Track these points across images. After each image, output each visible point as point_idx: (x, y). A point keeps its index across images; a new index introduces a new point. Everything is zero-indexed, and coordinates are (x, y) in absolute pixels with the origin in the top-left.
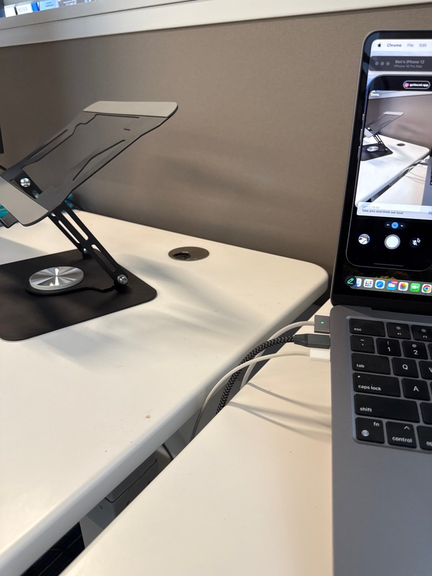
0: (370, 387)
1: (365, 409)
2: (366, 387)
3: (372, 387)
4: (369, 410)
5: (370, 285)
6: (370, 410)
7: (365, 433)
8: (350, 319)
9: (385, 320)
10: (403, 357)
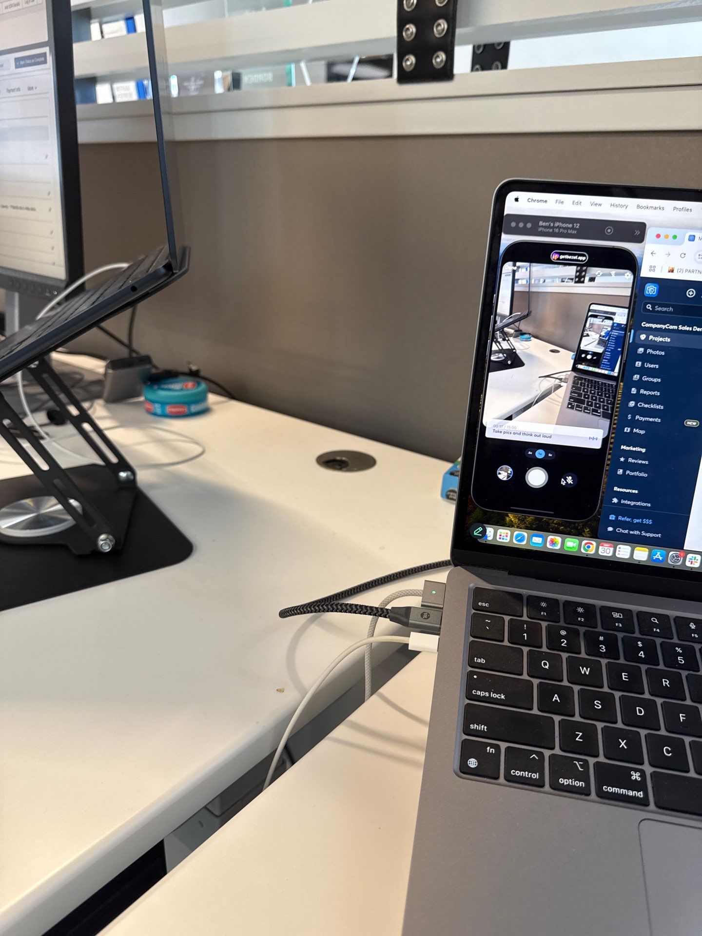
1: (477, 726)
2: (483, 694)
3: (492, 693)
6: (484, 728)
7: (473, 763)
8: (474, 588)
9: (525, 592)
10: (544, 649)
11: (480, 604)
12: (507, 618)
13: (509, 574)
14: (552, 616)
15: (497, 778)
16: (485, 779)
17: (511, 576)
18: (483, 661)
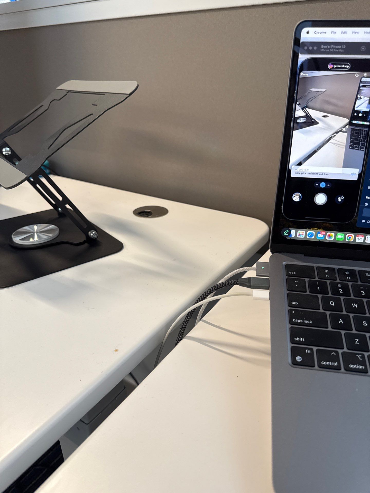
0: (303, 321)
1: (299, 339)
2: (299, 321)
4: (302, 339)
5: (303, 235)
7: (299, 359)
8: (286, 264)
9: (315, 265)
10: (330, 295)
11: (290, 273)
12: (307, 280)
14: (332, 277)
15: (314, 366)
16: (307, 367)
17: (306, 257)
18: (296, 303)
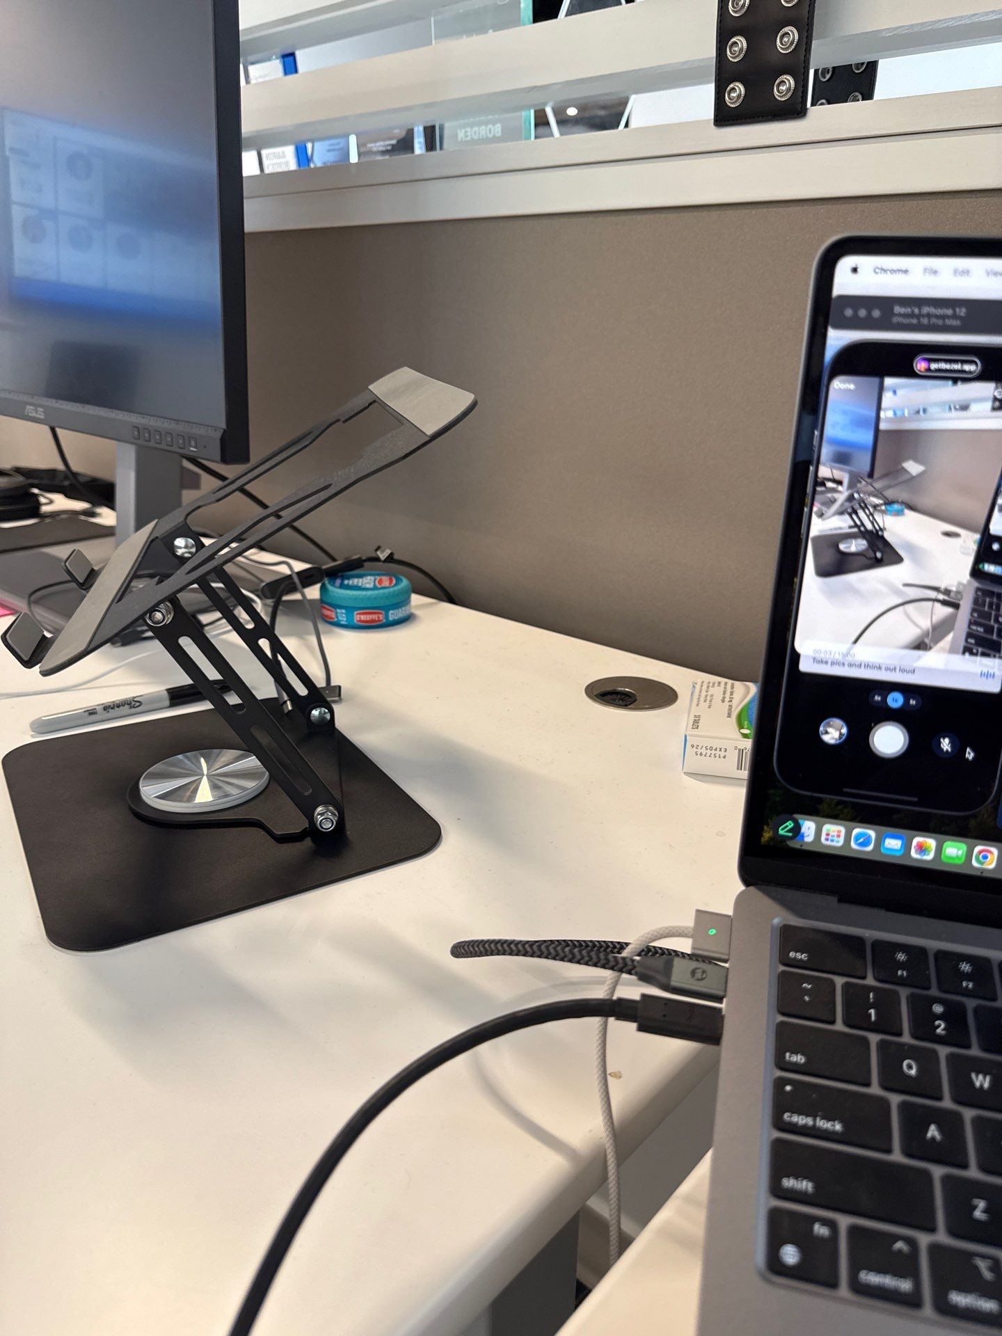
0: (815, 1120)
1: (795, 1182)
2: (803, 1120)
3: (818, 1119)
4: (806, 1185)
5: (838, 840)
6: (807, 1187)
7: (790, 1254)
8: (781, 925)
9: (869, 934)
10: (906, 1038)
11: (792, 954)
12: (839, 981)
13: (840, 901)
14: (917, 980)
15: (835, 1286)
17: (845, 906)
18: (799, 1059)
